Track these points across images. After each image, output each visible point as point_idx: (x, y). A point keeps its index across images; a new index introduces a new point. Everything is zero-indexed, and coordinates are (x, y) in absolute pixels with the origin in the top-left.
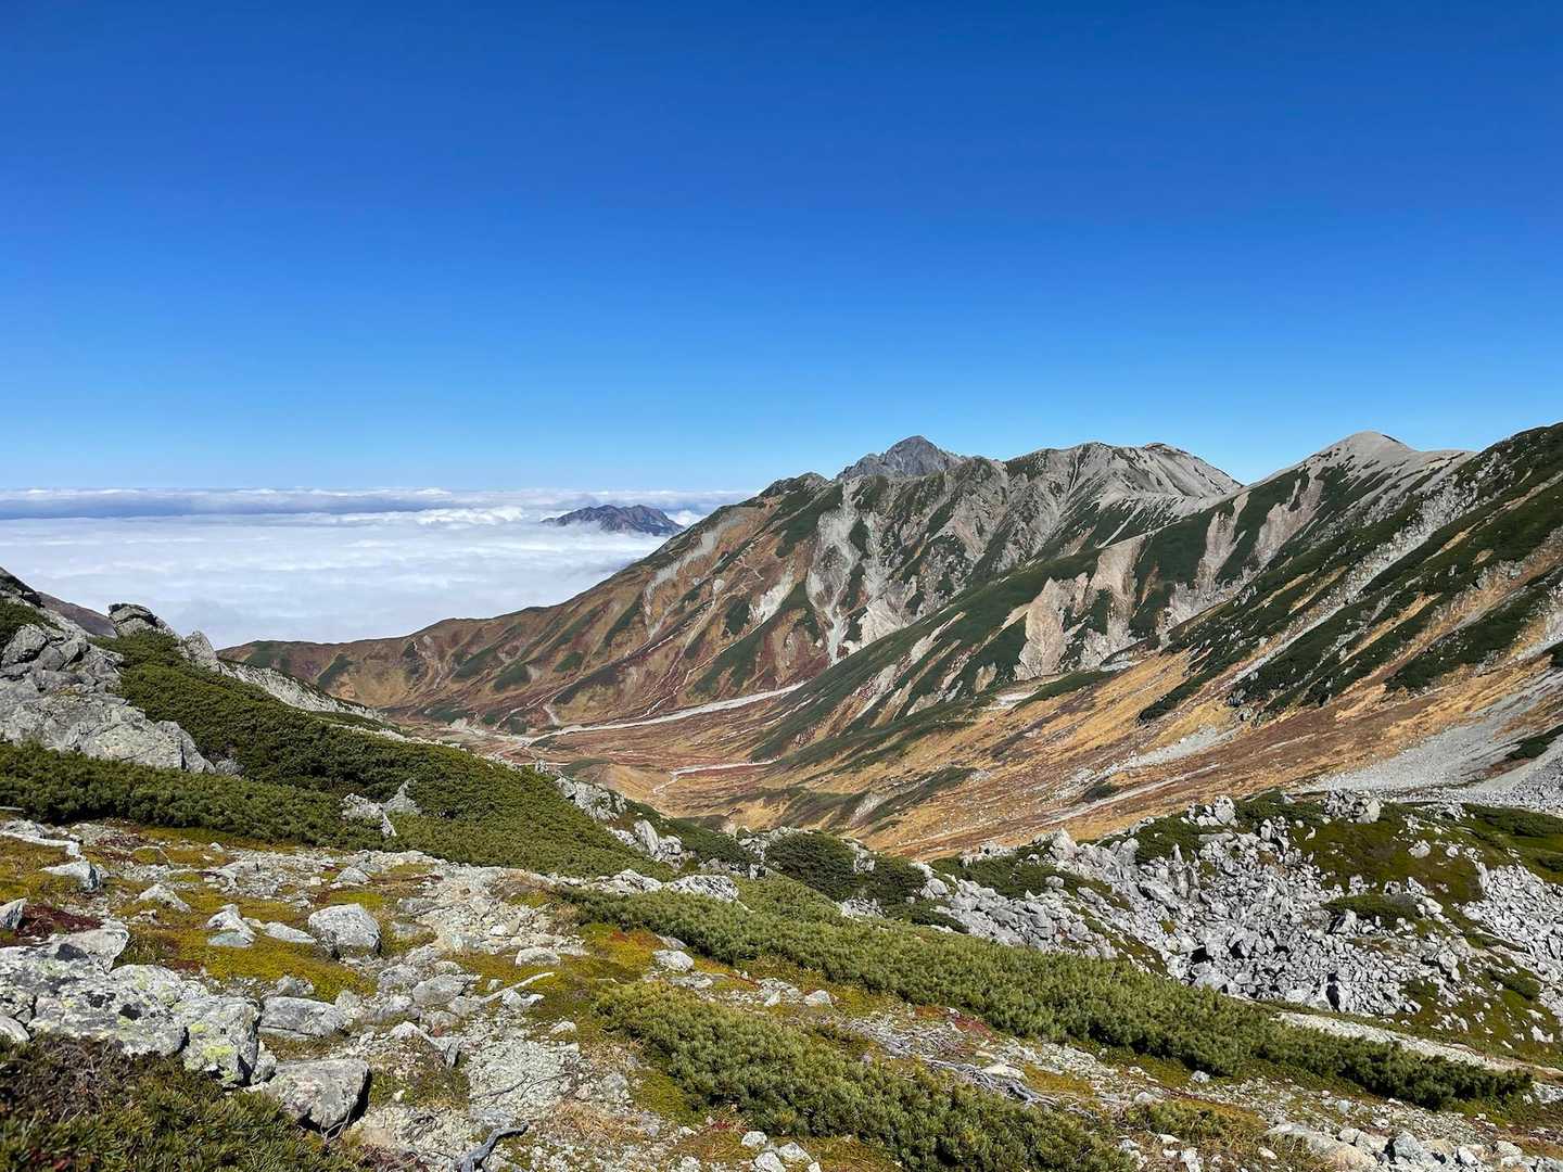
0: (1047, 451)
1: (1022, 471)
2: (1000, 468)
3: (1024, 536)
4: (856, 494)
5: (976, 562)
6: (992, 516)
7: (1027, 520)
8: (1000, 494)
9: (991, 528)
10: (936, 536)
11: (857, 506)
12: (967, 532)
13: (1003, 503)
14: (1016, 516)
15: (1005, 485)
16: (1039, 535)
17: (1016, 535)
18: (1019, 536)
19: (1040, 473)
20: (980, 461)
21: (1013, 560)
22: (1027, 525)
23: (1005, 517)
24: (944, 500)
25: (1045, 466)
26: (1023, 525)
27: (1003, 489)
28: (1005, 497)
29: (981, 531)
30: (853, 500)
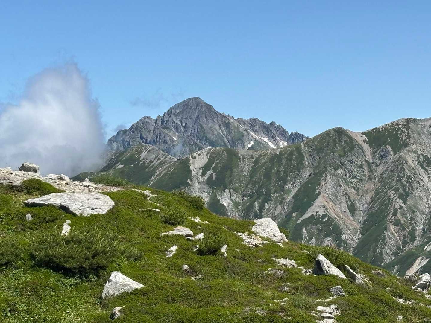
0: (408, 120)
1: (385, 143)
2: (360, 139)
3: (404, 215)
4: (206, 168)
5: (354, 244)
6: (361, 192)
7: (404, 197)
8: (365, 168)
9: (362, 205)
10: (307, 216)
11: (209, 182)
12: (337, 210)
13: (370, 179)
14: (391, 193)
15: (369, 158)
16: (418, 214)
17: (395, 214)
18: (399, 216)
19: (406, 145)
20: (340, 132)
21: (397, 242)
22: (405, 203)
23: (377, 193)
24: (306, 174)
25: (409, 137)
26: (400, 202)
27: (367, 162)
28: (371, 171)
29: (352, 209)
30: (203, 174)
